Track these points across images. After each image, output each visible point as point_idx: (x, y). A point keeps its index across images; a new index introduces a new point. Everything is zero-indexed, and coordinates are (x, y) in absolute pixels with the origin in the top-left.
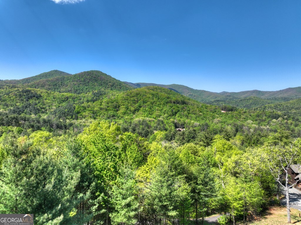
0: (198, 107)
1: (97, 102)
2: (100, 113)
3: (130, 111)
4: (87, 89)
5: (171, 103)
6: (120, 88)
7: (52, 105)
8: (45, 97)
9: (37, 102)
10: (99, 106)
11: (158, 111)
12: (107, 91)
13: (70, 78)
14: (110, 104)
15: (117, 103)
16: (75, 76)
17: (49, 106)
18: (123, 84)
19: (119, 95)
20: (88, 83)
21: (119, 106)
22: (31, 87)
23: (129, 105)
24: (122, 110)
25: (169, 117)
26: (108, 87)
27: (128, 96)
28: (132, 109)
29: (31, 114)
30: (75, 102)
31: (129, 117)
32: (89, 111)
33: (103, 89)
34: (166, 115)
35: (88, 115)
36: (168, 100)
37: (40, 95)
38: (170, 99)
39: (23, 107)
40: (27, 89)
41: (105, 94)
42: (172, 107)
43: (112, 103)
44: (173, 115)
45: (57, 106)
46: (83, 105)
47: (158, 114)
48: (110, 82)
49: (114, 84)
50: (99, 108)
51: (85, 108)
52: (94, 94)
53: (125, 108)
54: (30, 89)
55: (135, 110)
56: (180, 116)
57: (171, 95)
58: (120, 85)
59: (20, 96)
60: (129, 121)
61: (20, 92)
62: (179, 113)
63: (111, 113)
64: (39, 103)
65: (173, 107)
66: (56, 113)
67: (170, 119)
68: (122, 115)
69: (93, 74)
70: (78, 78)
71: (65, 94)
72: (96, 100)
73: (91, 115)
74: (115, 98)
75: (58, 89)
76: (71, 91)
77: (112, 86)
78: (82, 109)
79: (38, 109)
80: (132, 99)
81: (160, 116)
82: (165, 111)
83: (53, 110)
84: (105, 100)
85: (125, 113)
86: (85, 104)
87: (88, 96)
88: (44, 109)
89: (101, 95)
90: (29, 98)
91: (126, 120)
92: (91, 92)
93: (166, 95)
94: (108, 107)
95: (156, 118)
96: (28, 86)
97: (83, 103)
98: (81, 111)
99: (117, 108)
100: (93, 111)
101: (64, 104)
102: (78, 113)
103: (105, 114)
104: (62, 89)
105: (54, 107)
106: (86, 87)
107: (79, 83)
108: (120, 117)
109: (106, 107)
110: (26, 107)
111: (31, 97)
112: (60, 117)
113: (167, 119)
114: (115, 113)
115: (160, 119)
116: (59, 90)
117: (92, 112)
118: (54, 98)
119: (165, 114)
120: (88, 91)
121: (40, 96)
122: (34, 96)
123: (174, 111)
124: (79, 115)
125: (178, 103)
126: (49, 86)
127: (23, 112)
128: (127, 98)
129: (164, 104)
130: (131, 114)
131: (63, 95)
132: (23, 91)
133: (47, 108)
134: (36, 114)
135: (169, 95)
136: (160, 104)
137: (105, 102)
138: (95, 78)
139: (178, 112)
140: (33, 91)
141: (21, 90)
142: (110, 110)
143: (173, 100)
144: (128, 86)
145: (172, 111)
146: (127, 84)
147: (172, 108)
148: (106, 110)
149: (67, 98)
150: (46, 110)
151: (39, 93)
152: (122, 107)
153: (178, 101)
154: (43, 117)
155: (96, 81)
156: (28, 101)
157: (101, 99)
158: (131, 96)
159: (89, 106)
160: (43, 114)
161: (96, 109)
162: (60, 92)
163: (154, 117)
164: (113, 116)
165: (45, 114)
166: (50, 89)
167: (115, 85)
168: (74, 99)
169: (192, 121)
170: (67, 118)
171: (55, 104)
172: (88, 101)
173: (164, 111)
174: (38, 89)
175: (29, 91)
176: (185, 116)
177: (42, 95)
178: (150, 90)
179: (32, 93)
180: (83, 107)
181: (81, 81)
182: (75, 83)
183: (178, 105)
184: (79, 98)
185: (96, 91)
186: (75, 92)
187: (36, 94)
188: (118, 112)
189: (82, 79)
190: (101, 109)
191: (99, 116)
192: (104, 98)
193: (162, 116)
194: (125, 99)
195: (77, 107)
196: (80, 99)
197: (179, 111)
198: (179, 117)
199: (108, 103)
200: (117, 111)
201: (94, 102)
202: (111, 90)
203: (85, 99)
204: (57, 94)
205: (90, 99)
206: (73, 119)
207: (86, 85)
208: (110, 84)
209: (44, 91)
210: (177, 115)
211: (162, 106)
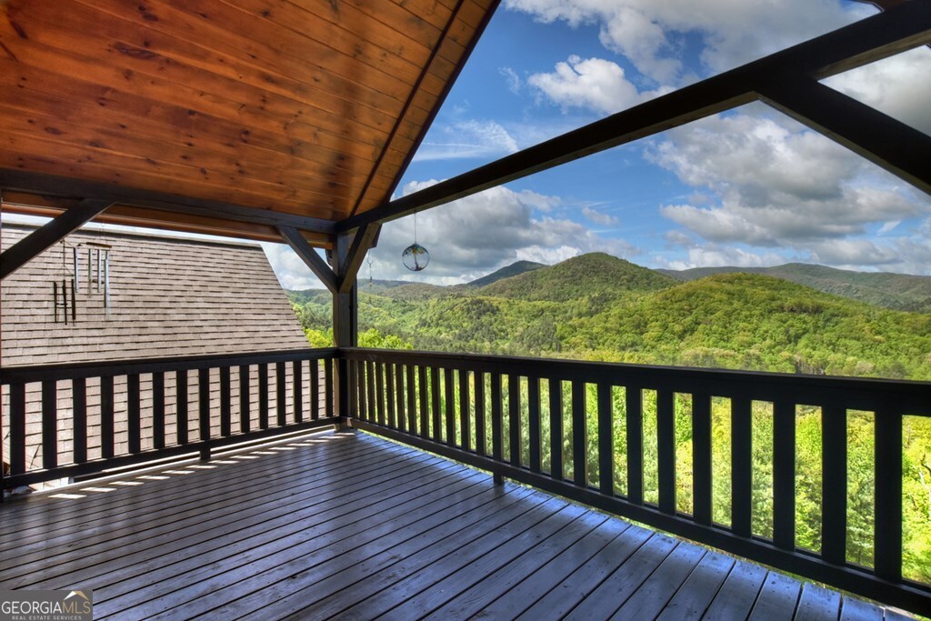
0: (868, 321)
1: (598, 315)
2: (605, 338)
3: (673, 332)
4: (577, 291)
5: (783, 311)
6: (649, 284)
7: (516, 324)
8: (505, 311)
9: (493, 319)
10: (602, 324)
11: (746, 333)
12: (618, 292)
13: (546, 273)
14: (625, 319)
15: (641, 316)
16: (556, 267)
17: (512, 327)
18: (655, 276)
19: (646, 300)
20: (580, 279)
21: (646, 324)
22: (484, 295)
23: (671, 319)
24: (653, 331)
25: (777, 348)
26: (621, 285)
27: (667, 299)
28: (678, 328)
29: (483, 341)
30: (557, 318)
31: (668, 347)
32: (583, 334)
33: (609, 290)
34: (768, 342)
35: (580, 343)
36: (774, 304)
37: (497, 307)
38: (779, 302)
39: (472, 329)
40: (478, 298)
41: (615, 299)
42: (784, 322)
43: (631, 316)
44: (790, 342)
45: (525, 327)
46: (570, 322)
47: (745, 338)
48: (625, 274)
49: (634, 276)
50: (603, 328)
51: (574, 329)
52: (592, 300)
53: (660, 326)
54: (482, 298)
55: (685, 332)
56: (811, 345)
57: (782, 292)
58: (648, 279)
59: (469, 311)
60: (671, 356)
61: (468, 304)
62: (806, 335)
63: (629, 337)
64: (496, 320)
65: (788, 323)
66: (523, 339)
67: (780, 351)
68: (654, 343)
69: (589, 261)
70: (562, 272)
71: (538, 303)
72: (597, 312)
73: (587, 343)
74: (635, 306)
75: (526, 295)
76: (548, 297)
77: (628, 281)
78: (569, 329)
79: (494, 333)
80: (676, 306)
81: (750, 345)
82: (766, 332)
83: (518, 334)
84: (616, 311)
85: (659, 339)
86: (575, 321)
87: (579, 305)
88: (503, 331)
89: (606, 301)
90: (480, 314)
91: (662, 353)
92: (587, 297)
93: (767, 292)
94: (621, 325)
95: (739, 350)
96: (479, 293)
97: (571, 318)
98: (566, 335)
99: (641, 327)
100: (592, 335)
101: (536, 323)
102: (562, 338)
103: (614, 341)
104: (534, 295)
105: (520, 329)
106: (576, 288)
107: (562, 280)
108: (648, 347)
109: (618, 326)
110: (477, 329)
111: (484, 312)
112: (530, 347)
113: (770, 352)
114: (637, 337)
115: (751, 351)
116: (527, 297)
117: (588, 336)
118: (520, 312)
119: (764, 339)
120: (580, 296)
121: (498, 309)
122: (488, 310)
123: (792, 331)
124: (563, 343)
125: (805, 312)
126: (512, 289)
127: (472, 338)
128: (664, 304)
129: (762, 315)
130: (675, 341)
131: (535, 306)
132: (472, 303)
133: (509, 330)
134: (491, 341)
135: (776, 293)
136: (751, 316)
137: (615, 315)
138: (593, 267)
139: (804, 333)
140: (486, 302)
141: (469, 301)
142: (626, 332)
143: (787, 304)
144: (665, 278)
145: (787, 332)
146: (664, 275)
147: (786, 325)
148: (618, 332)
149: (542, 311)
150: (507, 335)
151: (495, 304)
152: (653, 324)
153: (804, 307)
154: (502, 346)
155: (596, 273)
156: (479, 318)
157: (606, 309)
158: (673, 299)
159: (583, 324)
160: (503, 342)
161: (595, 330)
162: (529, 300)
163: (735, 346)
164: (633, 344)
165: (505, 341)
166: (512, 296)
167: (636, 279)
168: (554, 311)
169: (850, 359)
170: (542, 349)
171: (521, 323)
172: (580, 315)
173: (761, 332)
174: (495, 298)
175: (480, 302)
176: (828, 345)
177: (500, 307)
178: (724, 284)
179: (485, 305)
180: (571, 326)
181: (566, 277)
182: (556, 281)
183: (802, 316)
184: (563, 310)
185: (596, 295)
186: (556, 299)
187: (491, 306)
188: (643, 336)
189: (569, 273)
190: (607, 330)
191: (603, 344)
192: (612, 306)
193: (757, 345)
194: (659, 308)
195: (559, 327)
196: (566, 312)
197: (806, 331)
198: (807, 346)
199: (621, 318)
200: (642, 333)
201: (592, 316)
202: (629, 289)
203: (575, 311)
204: (524, 304)
205: (584, 310)
206: (553, 351)
207: (576, 284)
208: (626, 277)
209: (504, 299)
210: (803, 342)
211: (755, 321)
